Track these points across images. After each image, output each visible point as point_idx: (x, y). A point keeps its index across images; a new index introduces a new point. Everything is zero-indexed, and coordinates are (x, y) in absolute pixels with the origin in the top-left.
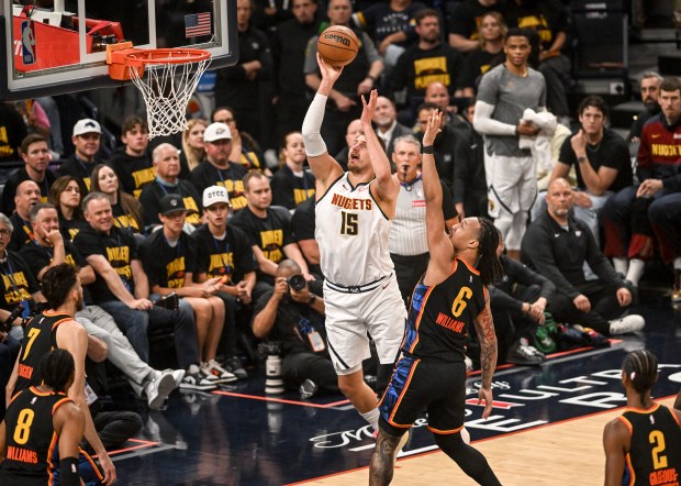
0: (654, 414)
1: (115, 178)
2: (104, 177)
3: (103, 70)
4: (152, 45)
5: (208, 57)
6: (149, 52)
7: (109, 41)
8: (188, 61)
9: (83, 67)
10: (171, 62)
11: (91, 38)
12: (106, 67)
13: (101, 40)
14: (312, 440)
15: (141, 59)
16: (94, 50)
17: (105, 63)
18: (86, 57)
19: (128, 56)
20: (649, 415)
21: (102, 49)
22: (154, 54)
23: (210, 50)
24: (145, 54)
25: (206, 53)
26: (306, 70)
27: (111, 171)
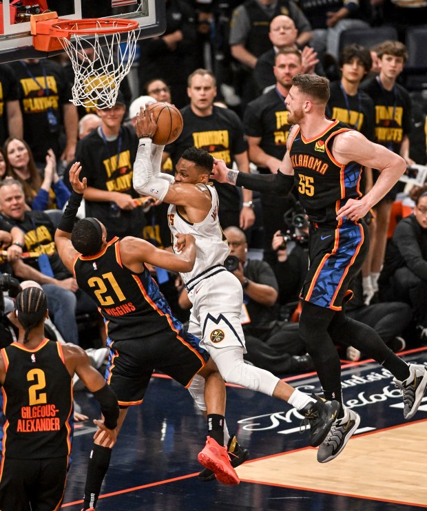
0: (36, 354)
1: (25, 151)
2: (13, 151)
3: (28, 42)
4: (77, 16)
5: (136, 27)
6: (75, 22)
7: (33, 11)
8: (115, 31)
9: (7, 37)
10: (99, 33)
11: (14, 8)
12: (30, 38)
13: (24, 10)
14: (240, 422)
15: (66, 30)
16: (17, 20)
17: (29, 34)
18: (10, 28)
19: (53, 26)
20: (31, 354)
21: (26, 19)
22: (80, 24)
23: (137, 20)
24: (70, 25)
25: (134, 23)
26: (232, 41)
27: (21, 144)
